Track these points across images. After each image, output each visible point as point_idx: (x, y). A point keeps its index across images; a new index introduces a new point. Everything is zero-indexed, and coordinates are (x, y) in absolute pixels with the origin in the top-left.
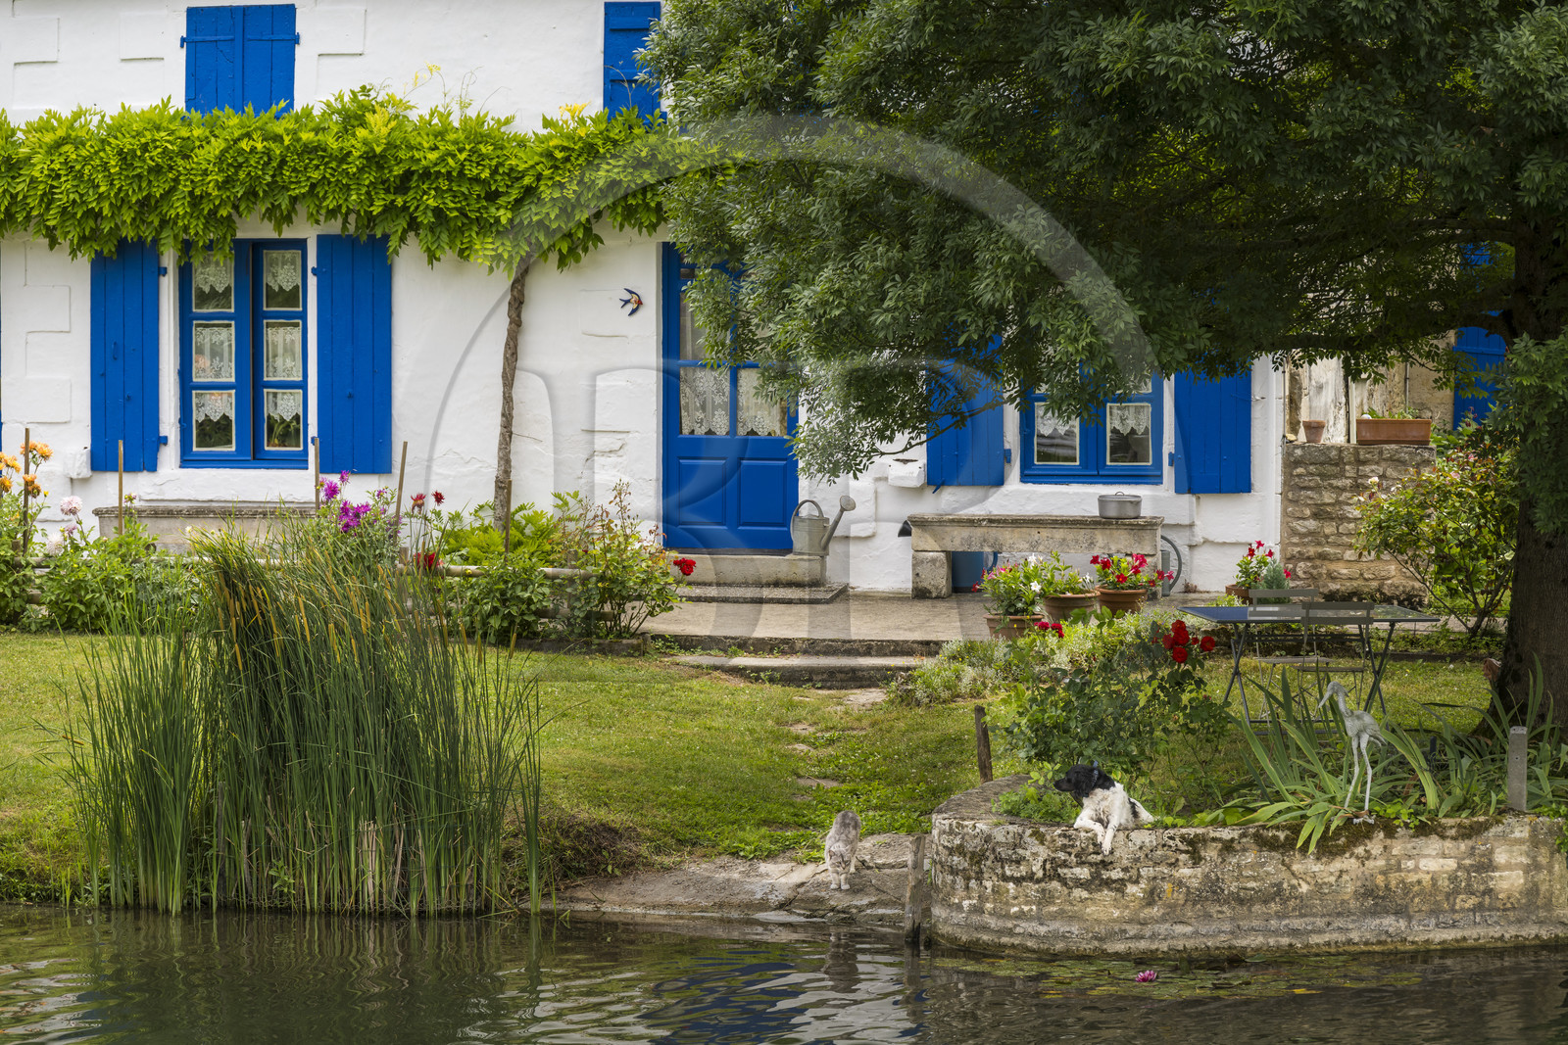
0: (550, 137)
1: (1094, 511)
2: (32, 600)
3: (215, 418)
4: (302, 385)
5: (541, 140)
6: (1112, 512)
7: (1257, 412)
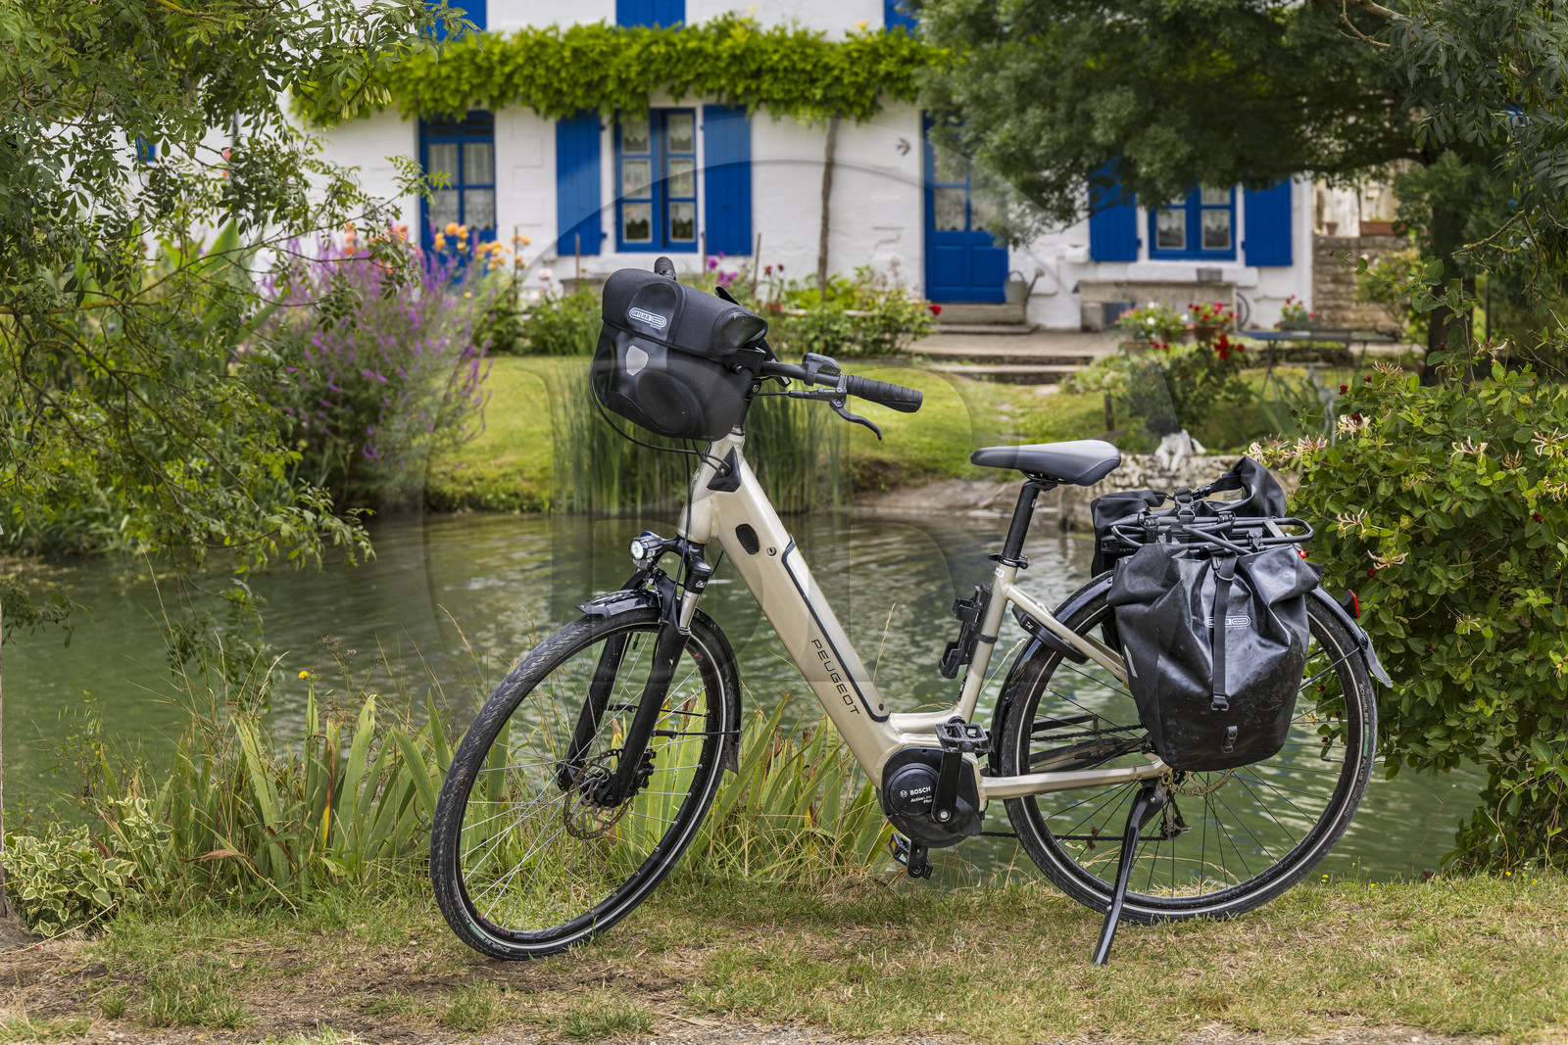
0: (849, 44)
1: (1193, 277)
2: (519, 335)
3: (638, 221)
4: (694, 200)
5: (844, 45)
6: (1205, 278)
7: (1295, 216)
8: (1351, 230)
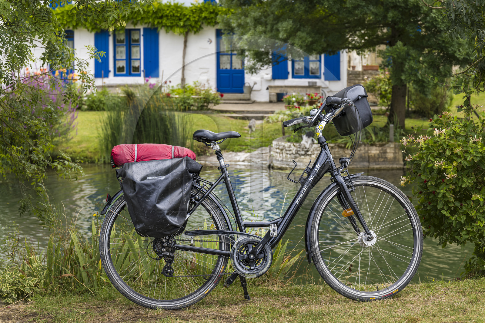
1: (307, 84)
6: (311, 85)
7: (341, 64)
8: (359, 69)
